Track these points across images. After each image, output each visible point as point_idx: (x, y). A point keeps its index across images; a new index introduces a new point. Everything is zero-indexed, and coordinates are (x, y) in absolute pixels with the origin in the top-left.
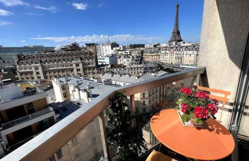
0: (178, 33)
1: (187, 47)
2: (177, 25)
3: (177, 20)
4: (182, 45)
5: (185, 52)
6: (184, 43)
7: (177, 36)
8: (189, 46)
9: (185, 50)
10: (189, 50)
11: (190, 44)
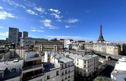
0: (102, 37)
1: (108, 44)
2: (101, 34)
3: (101, 31)
4: (105, 43)
5: (107, 46)
6: (106, 42)
7: (101, 39)
9: (107, 45)
10: (110, 45)
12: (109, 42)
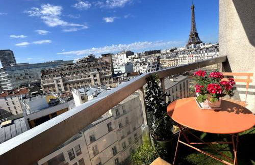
0: (196, 35)
1: (207, 49)
2: (194, 27)
3: (194, 21)
4: (202, 47)
5: (206, 54)
6: (204, 44)
7: (195, 38)
8: (210, 47)
9: (206, 52)
10: (211, 51)
11: (211, 45)
12: (210, 44)
